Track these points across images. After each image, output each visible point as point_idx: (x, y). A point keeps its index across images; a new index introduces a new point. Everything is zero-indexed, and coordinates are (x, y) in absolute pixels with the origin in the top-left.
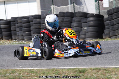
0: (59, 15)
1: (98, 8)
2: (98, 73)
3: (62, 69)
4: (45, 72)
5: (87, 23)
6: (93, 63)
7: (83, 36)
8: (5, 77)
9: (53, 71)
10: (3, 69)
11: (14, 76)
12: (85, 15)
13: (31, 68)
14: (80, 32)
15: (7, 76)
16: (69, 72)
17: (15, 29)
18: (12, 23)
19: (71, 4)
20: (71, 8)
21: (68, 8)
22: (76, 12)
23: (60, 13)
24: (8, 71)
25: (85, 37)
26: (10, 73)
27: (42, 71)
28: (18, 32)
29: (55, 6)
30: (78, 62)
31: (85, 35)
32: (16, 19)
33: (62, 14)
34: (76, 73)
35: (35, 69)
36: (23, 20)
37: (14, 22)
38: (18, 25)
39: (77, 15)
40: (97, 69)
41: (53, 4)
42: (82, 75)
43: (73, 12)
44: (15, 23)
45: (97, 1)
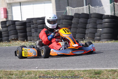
0: (74, 17)
1: (113, 9)
2: (114, 75)
3: (78, 70)
4: (61, 73)
5: (102, 24)
6: (109, 65)
7: (98, 38)
8: (21, 78)
9: (69, 72)
10: (19, 70)
11: (30, 77)
12: (101, 17)
13: (47, 69)
14: (95, 34)
15: (23, 77)
16: (84, 74)
17: (31, 30)
18: (27, 24)
19: (86, 5)
20: (86, 9)
21: (83, 9)
22: (91, 14)
23: (76, 14)
24: (24, 73)
25: (100, 38)
26: (26, 75)
27: (58, 72)
28: (33, 33)
29: (70, 8)
30: (94, 63)
31: (100, 36)
32: (32, 20)
33: (78, 16)
34: (92, 74)
35: (51, 70)
36: (38, 21)
37: (30, 23)
38: (33, 26)
39: (92, 17)
40: (112, 70)
41: (68, 6)
42: (98, 77)
43: (89, 13)
44: (31, 25)
45: (112, 3)
